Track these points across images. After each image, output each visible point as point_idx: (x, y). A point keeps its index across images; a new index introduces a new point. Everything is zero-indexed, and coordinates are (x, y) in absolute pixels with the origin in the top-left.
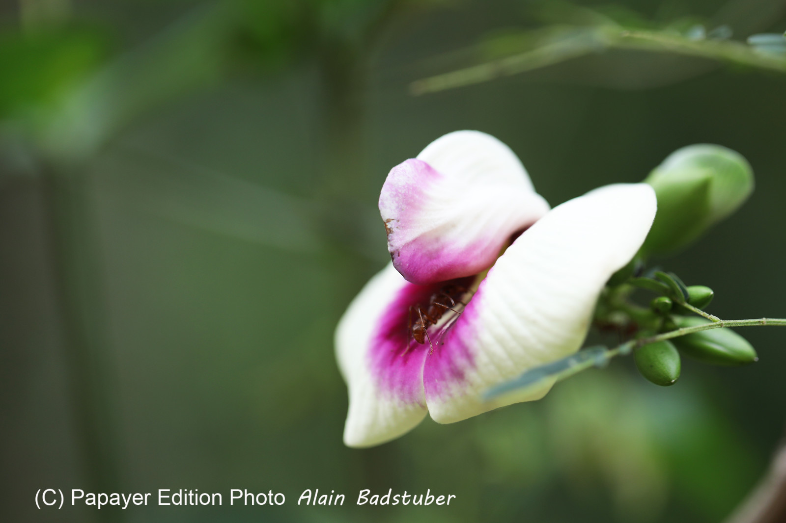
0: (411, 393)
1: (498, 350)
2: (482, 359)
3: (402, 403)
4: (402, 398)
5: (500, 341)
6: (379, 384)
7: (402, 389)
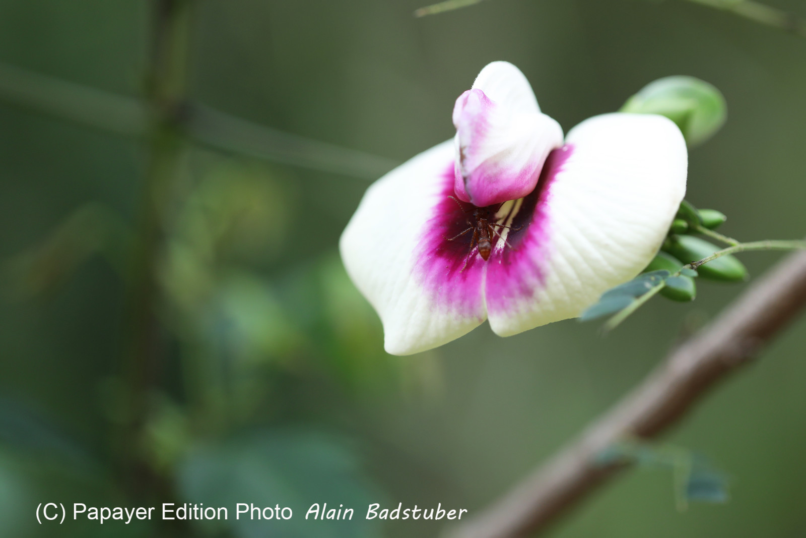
0: (471, 307)
1: (569, 271)
2: (553, 278)
3: (460, 316)
4: (461, 312)
5: (572, 263)
6: (434, 299)
7: (462, 304)
